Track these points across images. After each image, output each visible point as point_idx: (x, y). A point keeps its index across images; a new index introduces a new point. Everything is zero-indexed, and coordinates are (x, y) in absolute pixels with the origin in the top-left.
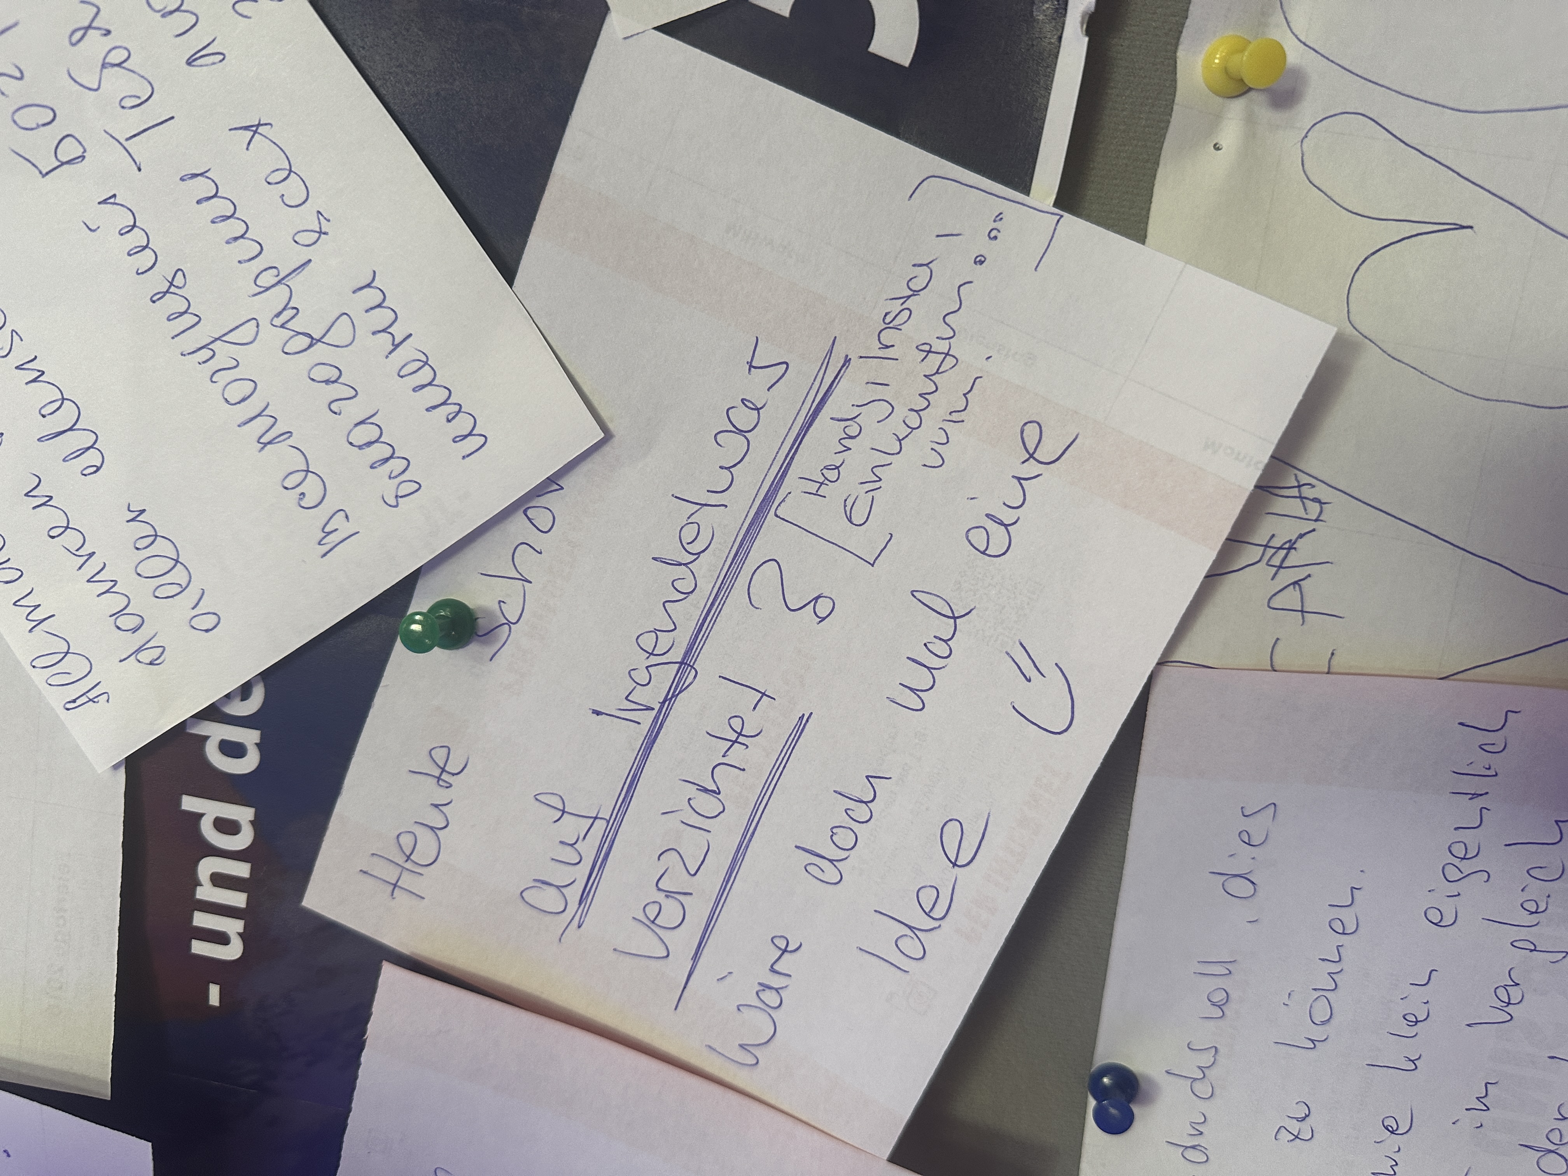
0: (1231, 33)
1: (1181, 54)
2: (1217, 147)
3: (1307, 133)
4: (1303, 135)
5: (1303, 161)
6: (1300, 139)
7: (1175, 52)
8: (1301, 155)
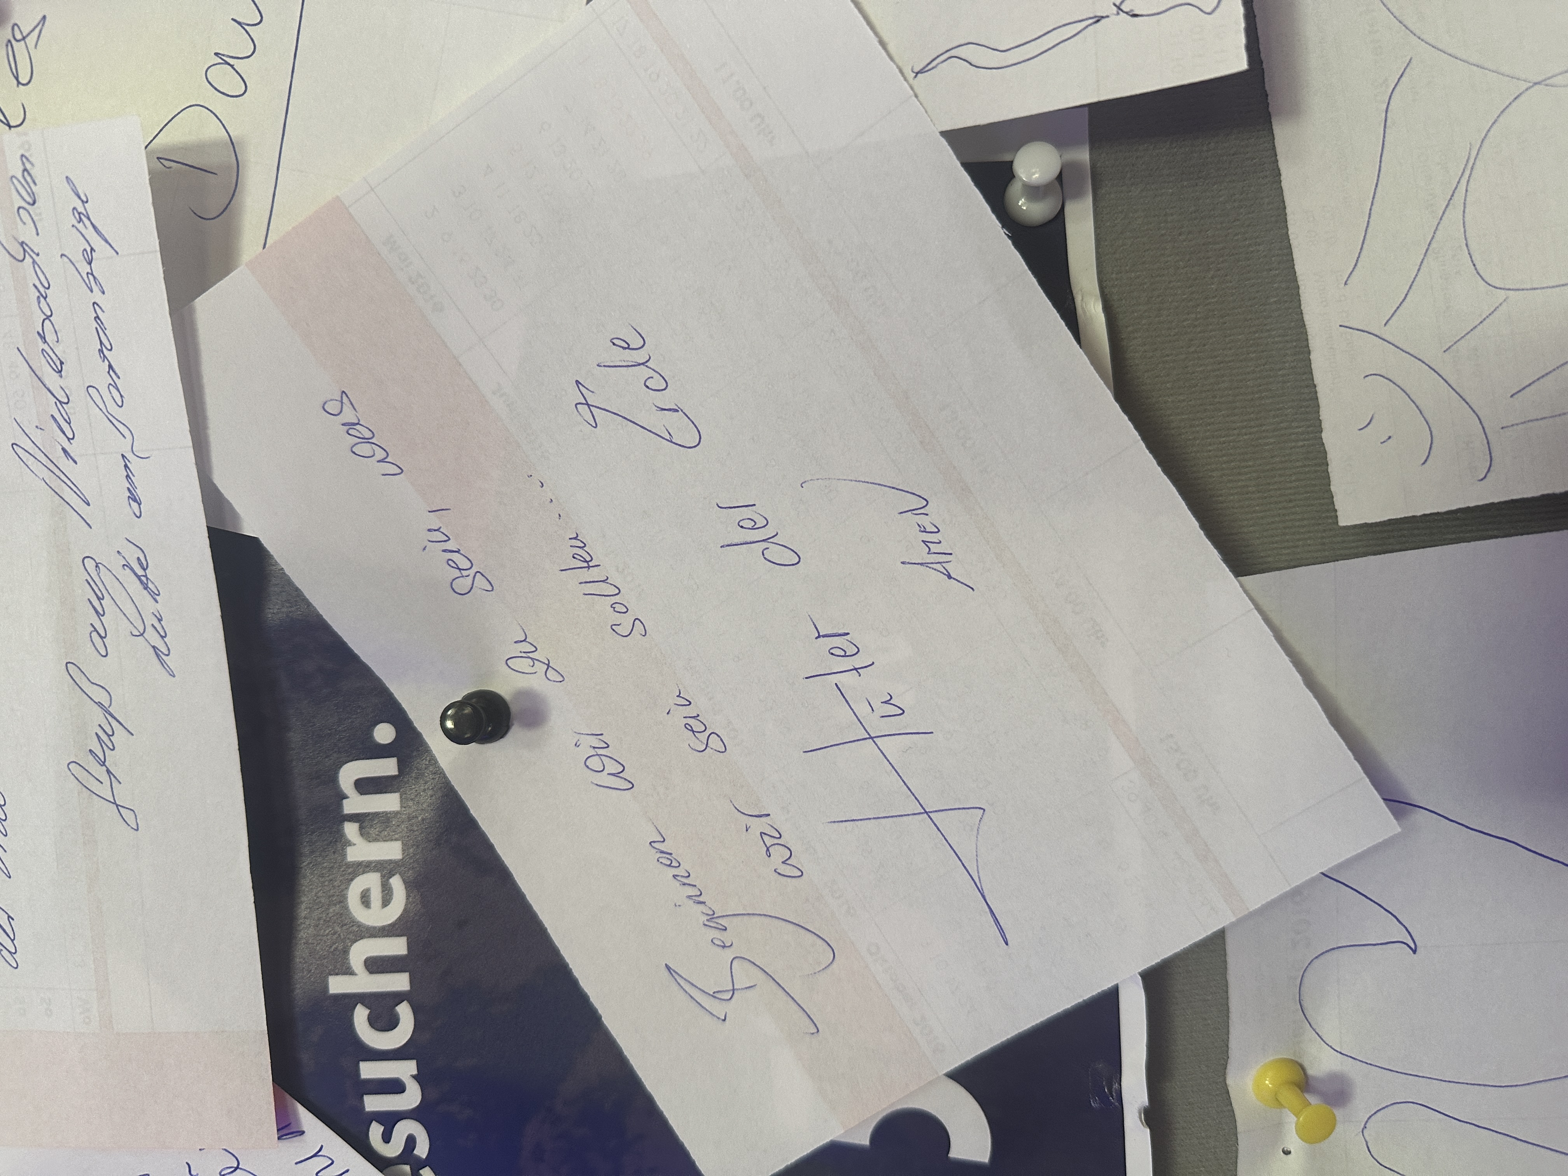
0: (1272, 1058)
1: (1230, 1081)
2: (1287, 1153)
3: (1366, 1124)
4: (1362, 1126)
5: (1368, 1147)
6: (1361, 1130)
7: (1225, 1080)
8: (1365, 1143)
